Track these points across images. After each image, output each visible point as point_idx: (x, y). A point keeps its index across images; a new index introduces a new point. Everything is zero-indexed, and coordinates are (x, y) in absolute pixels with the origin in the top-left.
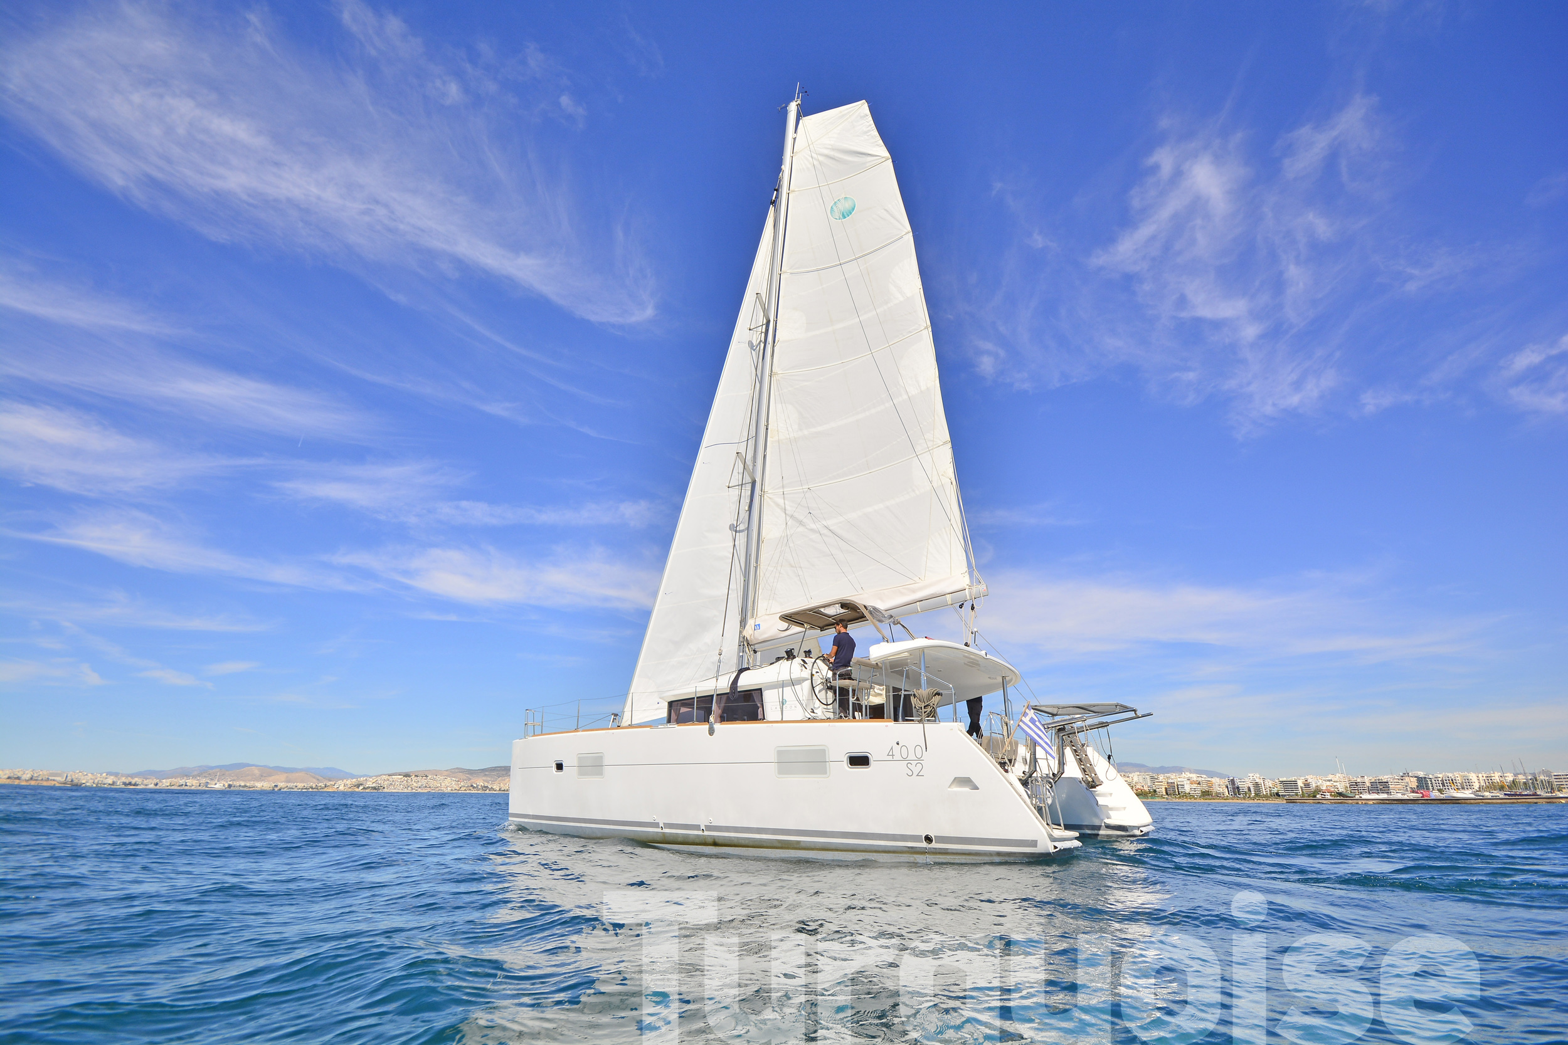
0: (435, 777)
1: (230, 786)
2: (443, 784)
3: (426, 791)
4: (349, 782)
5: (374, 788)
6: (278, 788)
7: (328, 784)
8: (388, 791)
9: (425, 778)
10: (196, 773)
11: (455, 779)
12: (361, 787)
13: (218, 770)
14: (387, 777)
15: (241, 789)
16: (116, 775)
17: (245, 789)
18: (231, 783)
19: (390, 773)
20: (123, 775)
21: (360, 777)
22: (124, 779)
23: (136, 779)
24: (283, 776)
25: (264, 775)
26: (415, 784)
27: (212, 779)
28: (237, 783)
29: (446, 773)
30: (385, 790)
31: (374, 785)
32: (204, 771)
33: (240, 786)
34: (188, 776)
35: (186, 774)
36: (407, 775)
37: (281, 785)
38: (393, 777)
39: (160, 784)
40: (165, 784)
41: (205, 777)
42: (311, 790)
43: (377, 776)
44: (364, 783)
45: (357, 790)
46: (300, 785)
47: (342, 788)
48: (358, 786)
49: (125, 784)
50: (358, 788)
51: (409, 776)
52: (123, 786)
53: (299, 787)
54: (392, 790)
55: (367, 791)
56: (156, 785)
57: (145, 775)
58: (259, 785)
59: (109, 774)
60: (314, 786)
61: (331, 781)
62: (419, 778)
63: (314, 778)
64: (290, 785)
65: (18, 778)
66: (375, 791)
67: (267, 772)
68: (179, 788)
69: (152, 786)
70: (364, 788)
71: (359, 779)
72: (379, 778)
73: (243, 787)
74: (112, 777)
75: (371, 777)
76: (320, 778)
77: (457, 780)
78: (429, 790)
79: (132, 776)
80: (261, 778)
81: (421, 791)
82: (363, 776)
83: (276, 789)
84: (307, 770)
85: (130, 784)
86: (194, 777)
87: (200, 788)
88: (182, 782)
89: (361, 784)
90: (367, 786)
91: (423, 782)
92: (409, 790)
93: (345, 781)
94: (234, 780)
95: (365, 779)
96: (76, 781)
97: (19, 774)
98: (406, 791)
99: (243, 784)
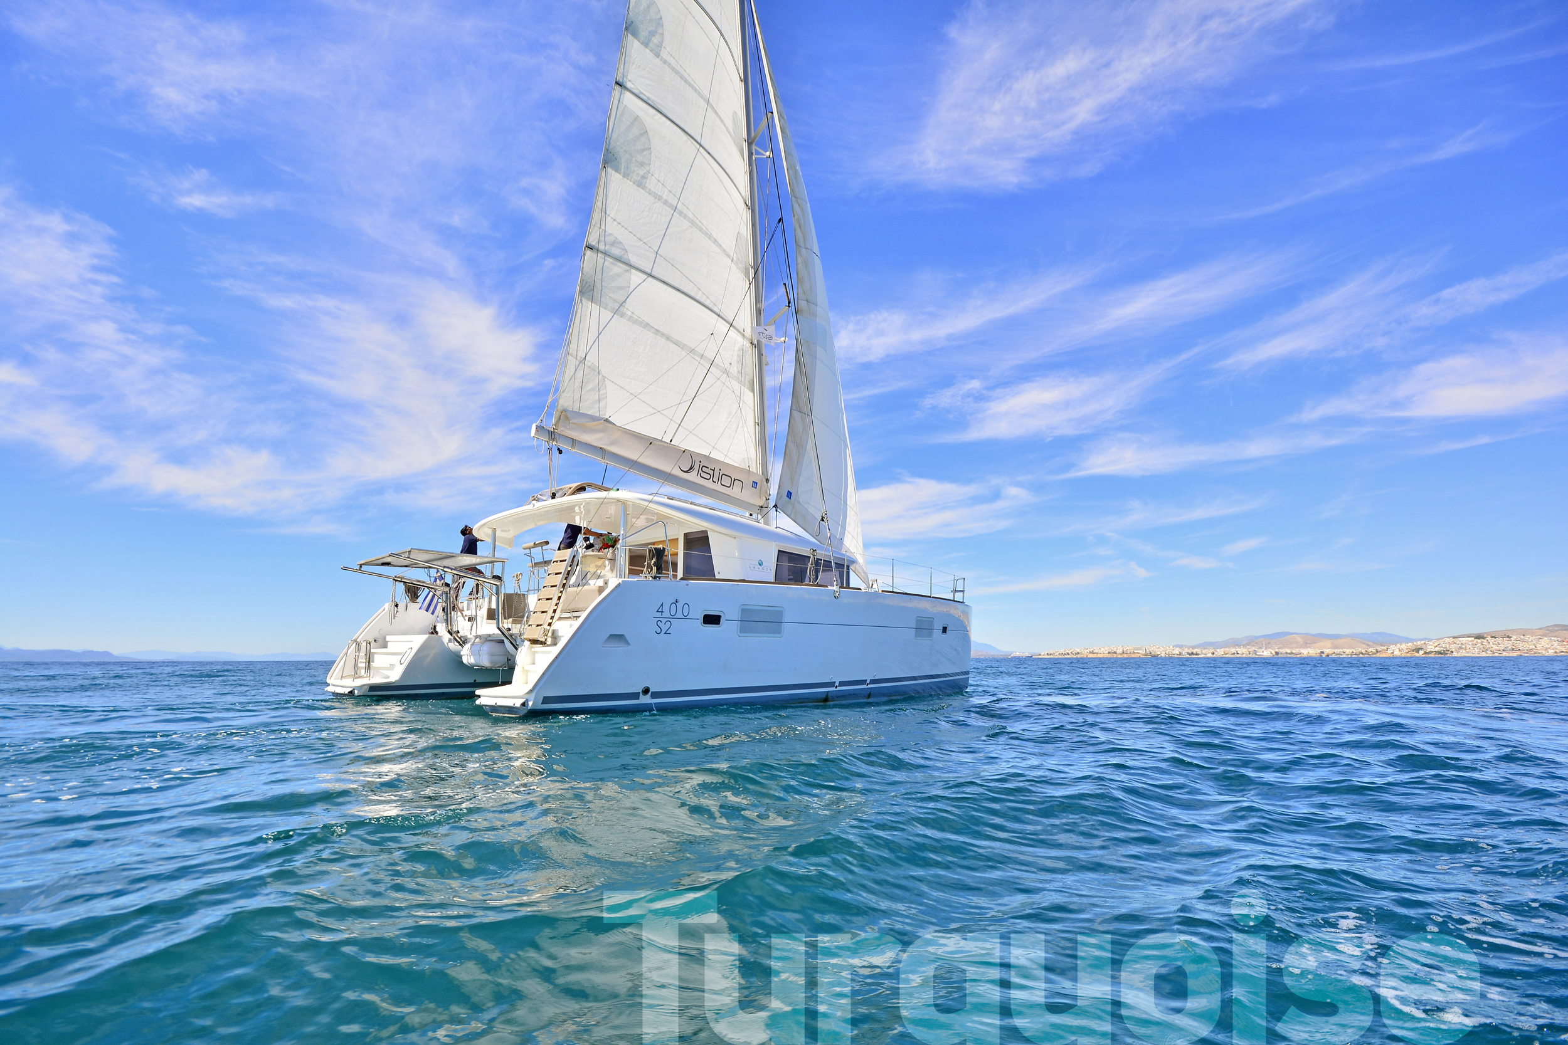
0: (1522, 637)
1: (1277, 653)
2: (1538, 646)
3: (1515, 655)
4: (1403, 646)
5: (1440, 653)
6: (1326, 654)
7: (1379, 649)
8: (1459, 655)
9: (1507, 639)
10: (1245, 642)
11: (1555, 639)
12: (1421, 652)
13: (1262, 639)
14: (1452, 640)
15: (1289, 656)
16: (1181, 647)
17: (1292, 656)
18: (1277, 650)
19: (1456, 635)
20: (1186, 647)
21: (1417, 640)
22: (1187, 650)
23: (1196, 650)
24: (1328, 643)
25: (1308, 642)
26: (1495, 647)
27: (1261, 648)
28: (1283, 651)
29: (1541, 632)
30: (1455, 655)
31: (1437, 649)
32: (1251, 641)
33: (1286, 653)
34: (1239, 645)
35: (1237, 643)
36: (1479, 637)
37: (1327, 651)
38: (1460, 639)
39: (1216, 653)
40: (1220, 652)
41: (1254, 646)
42: (1361, 655)
43: (1438, 639)
44: (1424, 647)
45: (1417, 655)
46: (1348, 651)
47: (1397, 653)
48: (1418, 650)
49: (1188, 653)
50: (1418, 652)
51: (1483, 638)
52: (1188, 656)
53: (1347, 653)
54: (1463, 653)
55: (1430, 655)
56: (1213, 654)
57: (1204, 645)
58: (1305, 652)
59: (1177, 646)
60: (1364, 652)
61: (1382, 646)
62: (1499, 640)
63: (1363, 643)
64: (1337, 651)
65: (1115, 653)
66: (1440, 656)
67: (1310, 639)
68: (1232, 656)
69: (1210, 655)
70: (1425, 653)
71: (1415, 643)
72: (1441, 642)
73: (1289, 654)
74: (1178, 649)
75: (1430, 640)
76: (1370, 643)
77: (1560, 639)
78: (1519, 653)
79: (1194, 647)
80: (1306, 645)
81: (1507, 655)
82: (1421, 640)
83: (1324, 656)
84: (1353, 636)
85: (1192, 654)
86: (1244, 646)
87: (1250, 656)
88: (1233, 650)
89: (1421, 649)
90: (1429, 650)
91: (1507, 644)
92: (1489, 654)
93: (1399, 645)
94: (1280, 648)
95: (1422, 642)
96: (1153, 653)
97: (1115, 650)
98: (1484, 654)
99: (1289, 651)
